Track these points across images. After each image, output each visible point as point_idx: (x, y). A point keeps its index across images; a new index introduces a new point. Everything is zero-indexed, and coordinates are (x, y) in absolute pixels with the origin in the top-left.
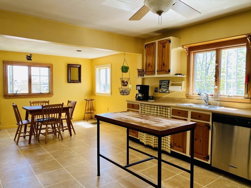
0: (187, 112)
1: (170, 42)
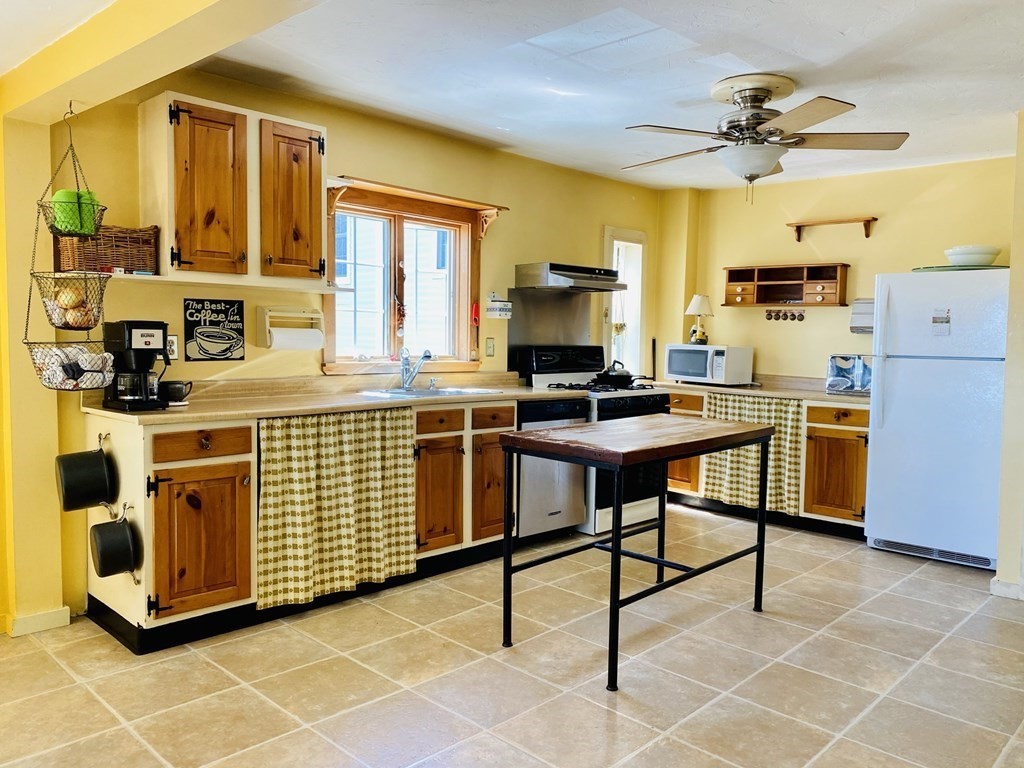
0: (458, 411)
1: (321, 146)
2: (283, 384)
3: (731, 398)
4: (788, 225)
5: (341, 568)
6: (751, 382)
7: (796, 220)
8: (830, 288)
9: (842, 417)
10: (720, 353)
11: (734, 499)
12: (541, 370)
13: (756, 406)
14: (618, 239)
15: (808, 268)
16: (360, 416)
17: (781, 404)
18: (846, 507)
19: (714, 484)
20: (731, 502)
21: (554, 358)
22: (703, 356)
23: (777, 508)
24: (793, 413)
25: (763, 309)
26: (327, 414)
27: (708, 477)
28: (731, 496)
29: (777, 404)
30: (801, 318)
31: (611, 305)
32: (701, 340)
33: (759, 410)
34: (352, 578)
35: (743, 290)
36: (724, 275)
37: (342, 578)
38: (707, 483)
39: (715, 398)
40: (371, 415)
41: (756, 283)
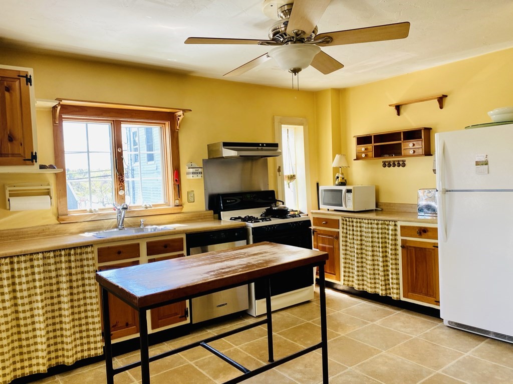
0: (138, 244)
1: (29, 80)
2: (27, 231)
3: (355, 220)
4: (390, 105)
5: (37, 357)
6: (375, 208)
7: (396, 101)
8: (419, 145)
9: (422, 233)
10: (349, 191)
11: (361, 287)
12: (226, 209)
13: (370, 226)
14: (284, 124)
15: (403, 132)
16: (47, 255)
17: (385, 224)
18: (430, 296)
19: (349, 276)
20: (359, 288)
21: (236, 201)
22: (340, 193)
23: (386, 294)
24: (392, 230)
25: (380, 161)
26: (18, 256)
27: (345, 272)
28: (359, 284)
29: (382, 224)
30: (404, 165)
31: (283, 164)
32: (342, 183)
33: (372, 228)
34: (44, 364)
35: (366, 149)
36: (354, 141)
37: (38, 364)
38: (344, 276)
39: (346, 220)
40: (58, 253)
41: (373, 144)
